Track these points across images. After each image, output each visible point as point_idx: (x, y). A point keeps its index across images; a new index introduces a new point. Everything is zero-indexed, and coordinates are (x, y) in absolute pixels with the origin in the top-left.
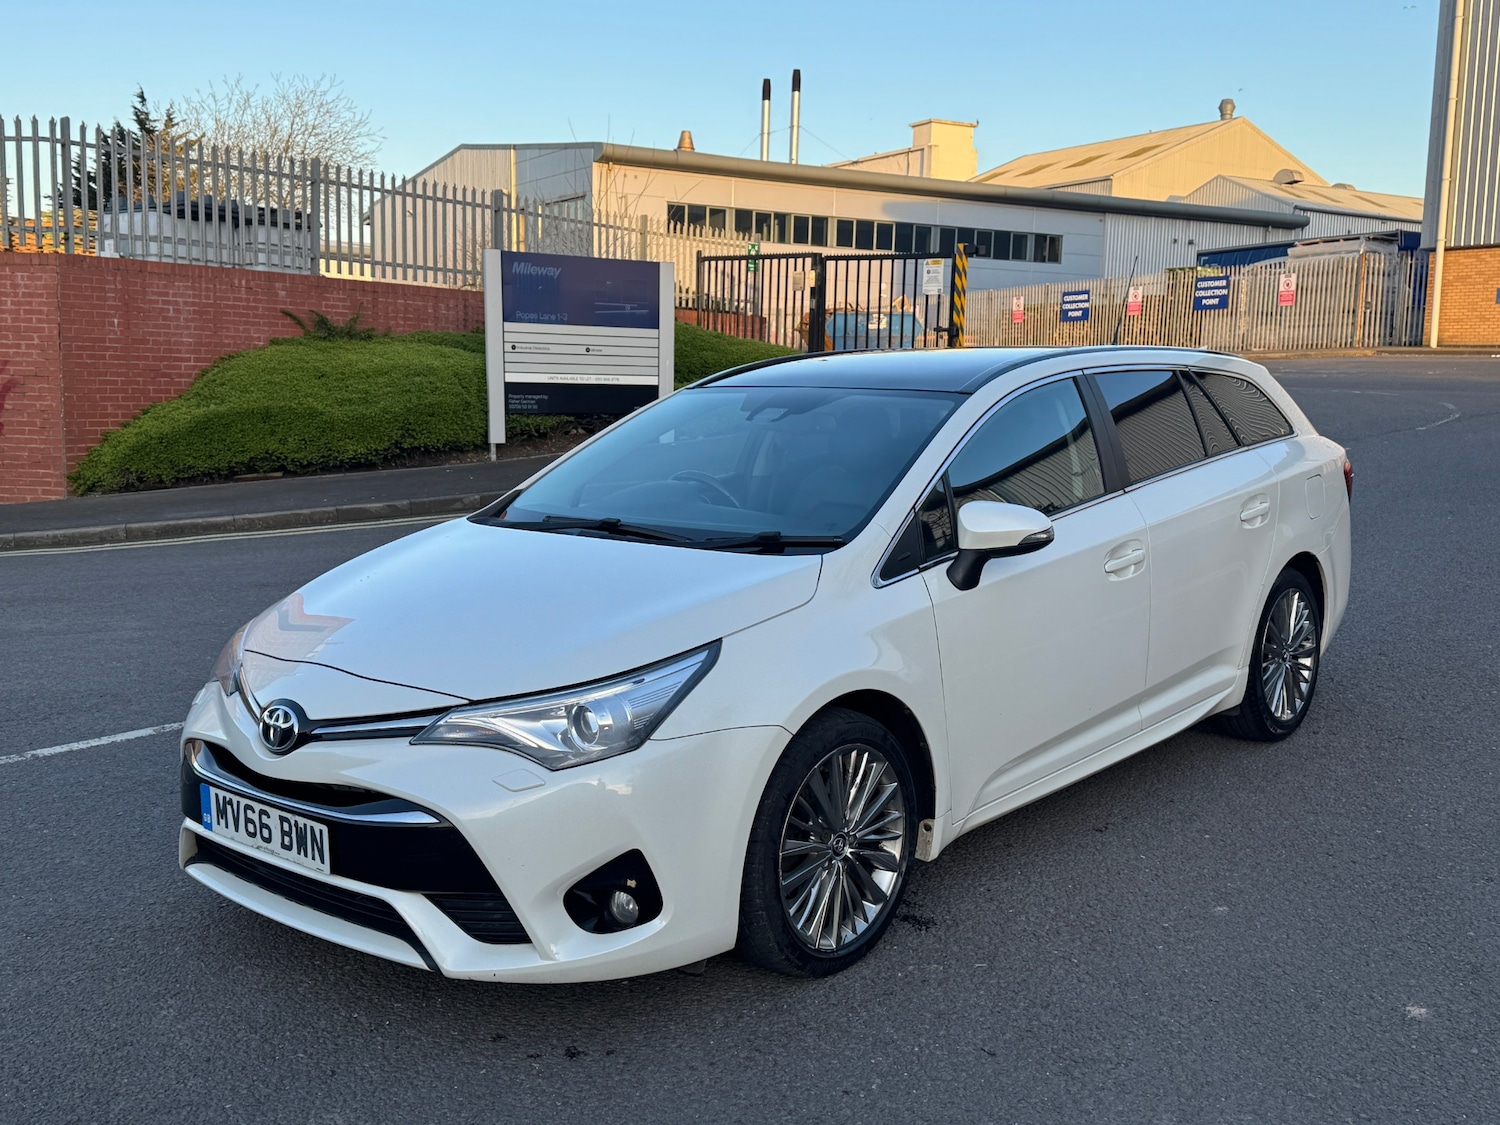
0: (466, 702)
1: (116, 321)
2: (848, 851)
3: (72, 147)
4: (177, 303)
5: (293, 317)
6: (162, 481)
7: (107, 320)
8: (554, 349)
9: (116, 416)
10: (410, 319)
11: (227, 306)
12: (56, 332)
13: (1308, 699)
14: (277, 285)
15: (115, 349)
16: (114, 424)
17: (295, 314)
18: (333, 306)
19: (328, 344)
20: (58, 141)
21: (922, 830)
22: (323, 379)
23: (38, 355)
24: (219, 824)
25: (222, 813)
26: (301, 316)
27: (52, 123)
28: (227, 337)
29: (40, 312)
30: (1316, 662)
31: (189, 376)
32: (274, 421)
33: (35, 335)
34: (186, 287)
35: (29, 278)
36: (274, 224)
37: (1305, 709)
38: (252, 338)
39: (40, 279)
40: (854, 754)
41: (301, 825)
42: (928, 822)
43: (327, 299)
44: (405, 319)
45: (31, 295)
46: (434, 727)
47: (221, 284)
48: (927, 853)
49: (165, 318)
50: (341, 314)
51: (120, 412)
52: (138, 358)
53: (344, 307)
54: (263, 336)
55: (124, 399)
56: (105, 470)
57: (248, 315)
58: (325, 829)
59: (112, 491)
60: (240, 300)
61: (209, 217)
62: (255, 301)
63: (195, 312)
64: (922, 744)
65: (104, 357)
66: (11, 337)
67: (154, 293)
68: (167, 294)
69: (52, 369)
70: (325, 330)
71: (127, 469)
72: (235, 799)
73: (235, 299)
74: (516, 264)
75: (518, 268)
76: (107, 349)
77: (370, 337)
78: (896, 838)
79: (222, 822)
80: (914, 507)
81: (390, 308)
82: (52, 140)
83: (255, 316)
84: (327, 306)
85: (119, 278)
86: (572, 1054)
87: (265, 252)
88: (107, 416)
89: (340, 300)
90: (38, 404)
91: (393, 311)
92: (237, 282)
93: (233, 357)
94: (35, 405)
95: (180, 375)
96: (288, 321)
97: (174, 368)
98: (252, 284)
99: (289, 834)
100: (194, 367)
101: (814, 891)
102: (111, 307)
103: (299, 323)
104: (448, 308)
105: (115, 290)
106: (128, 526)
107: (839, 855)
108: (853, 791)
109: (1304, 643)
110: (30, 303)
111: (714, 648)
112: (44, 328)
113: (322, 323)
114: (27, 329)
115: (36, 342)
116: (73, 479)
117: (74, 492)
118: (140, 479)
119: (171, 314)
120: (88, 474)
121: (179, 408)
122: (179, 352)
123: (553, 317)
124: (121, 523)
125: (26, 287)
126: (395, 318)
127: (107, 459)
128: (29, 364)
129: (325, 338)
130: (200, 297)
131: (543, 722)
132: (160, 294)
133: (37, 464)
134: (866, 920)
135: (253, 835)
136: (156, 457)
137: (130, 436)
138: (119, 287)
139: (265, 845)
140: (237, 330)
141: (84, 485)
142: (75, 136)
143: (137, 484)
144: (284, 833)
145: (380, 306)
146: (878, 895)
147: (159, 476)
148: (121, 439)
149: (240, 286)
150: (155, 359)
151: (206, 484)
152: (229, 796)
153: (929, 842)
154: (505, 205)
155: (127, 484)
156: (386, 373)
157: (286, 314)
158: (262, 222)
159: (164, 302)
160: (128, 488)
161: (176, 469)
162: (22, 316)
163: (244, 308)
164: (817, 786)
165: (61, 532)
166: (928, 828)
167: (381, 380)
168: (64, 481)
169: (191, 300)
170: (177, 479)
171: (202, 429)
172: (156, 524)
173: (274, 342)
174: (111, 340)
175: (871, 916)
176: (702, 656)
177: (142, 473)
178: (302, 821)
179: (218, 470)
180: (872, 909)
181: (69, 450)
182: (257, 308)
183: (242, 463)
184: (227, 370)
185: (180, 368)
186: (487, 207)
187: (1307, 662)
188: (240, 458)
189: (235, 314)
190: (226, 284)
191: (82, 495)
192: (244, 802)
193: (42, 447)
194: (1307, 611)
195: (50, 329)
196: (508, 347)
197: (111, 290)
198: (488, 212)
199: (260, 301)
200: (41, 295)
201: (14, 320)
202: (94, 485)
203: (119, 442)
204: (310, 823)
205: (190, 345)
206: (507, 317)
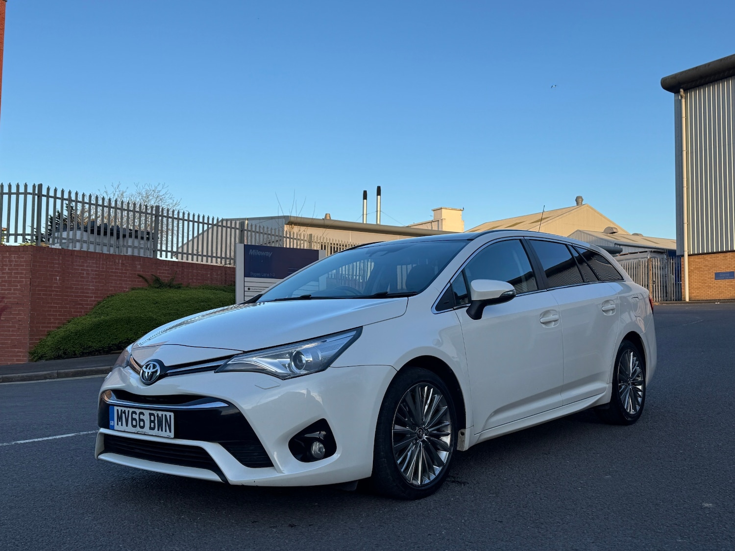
0: (242, 352)
1: (58, 278)
2: (425, 437)
3: (43, 197)
4: (88, 270)
5: (142, 277)
6: (75, 354)
7: (54, 277)
9: (55, 323)
10: (199, 279)
11: (112, 272)
12: (29, 283)
13: (642, 405)
14: (136, 263)
15: (57, 291)
16: (53, 327)
17: (144, 276)
18: (163, 273)
19: (160, 290)
20: (36, 194)
21: (460, 435)
22: (157, 305)
23: (19, 294)
24: (118, 425)
25: (120, 418)
26: (148, 278)
27: (34, 186)
28: (111, 286)
29: (22, 273)
30: (644, 388)
31: (92, 305)
32: (132, 323)
33: (18, 284)
34: (93, 263)
35: (18, 258)
36: (136, 237)
37: (641, 410)
38: (123, 287)
39: (23, 258)
40: (426, 388)
41: (160, 415)
42: (462, 430)
43: (161, 270)
44: (197, 279)
45: (18, 265)
46: (226, 365)
47: (109, 262)
48: (463, 446)
49: (82, 277)
50: (166, 277)
51: (57, 321)
52: (67, 296)
53: (168, 273)
54: (128, 287)
55: (59, 315)
56: (48, 349)
57: (121, 277)
58: (172, 414)
59: (51, 359)
60: (118, 269)
61: (105, 234)
62: (125, 270)
63: (96, 274)
64: (458, 390)
65: (51, 295)
66: (7, 285)
67: (77, 265)
68: (83, 266)
69: (25, 300)
70: (158, 283)
71: (59, 348)
72: (127, 410)
73: (116, 269)
74: (251, 250)
75: (252, 252)
76: (53, 291)
77: (179, 287)
78: (447, 435)
79: (120, 423)
80: (449, 281)
81: (190, 274)
82: (33, 194)
83: (125, 277)
84: (160, 273)
85: (61, 258)
86: (292, 526)
87: (132, 248)
88: (51, 323)
89: (166, 270)
90: (17, 317)
91: (191, 276)
92: (117, 261)
93: (113, 296)
94: (16, 318)
95: (87, 305)
96: (141, 279)
97: (85, 301)
98: (124, 261)
99: (153, 422)
100: (94, 301)
101: (409, 454)
102: (56, 271)
103: (146, 280)
104: (217, 275)
105: (59, 264)
106: (59, 371)
107: (421, 438)
108: (426, 407)
109: (637, 378)
110: (17, 269)
111: (359, 330)
112: (23, 281)
113: (157, 280)
114: (15, 281)
115: (19, 287)
116: (31, 354)
117: (32, 360)
118: (65, 353)
119: (85, 275)
120: (39, 351)
121: (86, 319)
122: (88, 293)
123: (268, 275)
124: (56, 370)
125: (16, 261)
126: (192, 279)
127: (49, 344)
128: (14, 298)
129: (158, 287)
130: (99, 267)
131: (278, 360)
132: (80, 266)
133: (15, 346)
134: (434, 474)
135: (135, 426)
136: (74, 342)
137: (61, 332)
138: (61, 262)
139: (141, 430)
140: (116, 284)
141: (37, 356)
142: (44, 192)
143: (63, 355)
144: (151, 421)
145: (185, 273)
146: (440, 463)
147: (74, 351)
148: (57, 334)
149: (119, 263)
150: (76, 296)
151: (97, 355)
152: (123, 409)
153: (464, 441)
154: (246, 228)
155: (59, 355)
156: (187, 301)
157: (140, 276)
158: (130, 236)
159: (82, 270)
160: (59, 357)
161: (83, 347)
162: (13, 275)
163: (120, 273)
164: (409, 399)
165: (25, 374)
166: (463, 434)
167: (184, 304)
168: (28, 354)
169: (95, 269)
170: (83, 353)
171: (97, 328)
172: (73, 370)
173: (133, 289)
174: (55, 287)
175: (437, 473)
176: (354, 333)
177: (66, 350)
178: (160, 413)
179: (103, 348)
180: (438, 469)
181: (31, 339)
182: (126, 273)
183: (115, 345)
184: (110, 301)
185: (87, 301)
186: (237, 229)
187: (640, 387)
188: (114, 342)
189: (115, 276)
190: (112, 261)
191: (36, 361)
192: (131, 410)
193: (18, 338)
194: (637, 362)
195: (26, 281)
196: (246, 289)
197: (56, 264)
198: (237, 231)
199: (128, 270)
200: (23, 266)
201: (8, 277)
202: (42, 356)
203: (56, 335)
204: (164, 413)
205: (93, 290)
206: (247, 275)
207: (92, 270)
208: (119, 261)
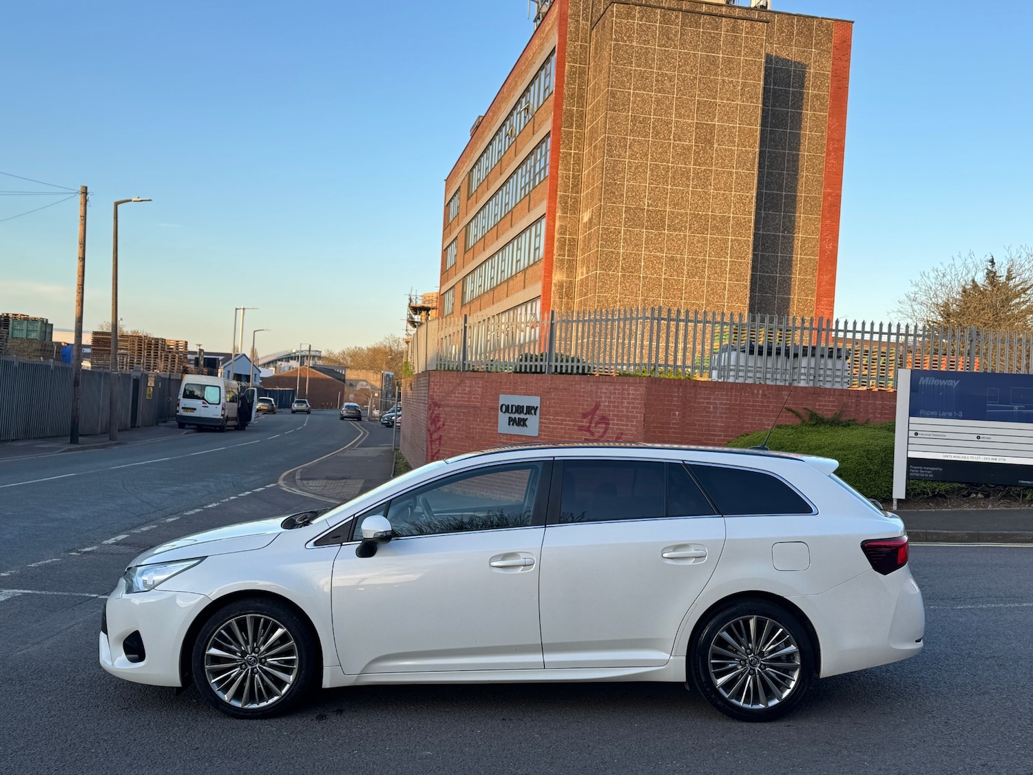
1: (677, 413)
4: (715, 403)
5: (792, 411)
7: (672, 412)
8: (948, 436)
10: (886, 414)
11: (748, 405)
12: (643, 419)
14: (784, 393)
15: (675, 428)
17: (794, 409)
18: (824, 406)
23: (635, 431)
26: (801, 412)
28: (746, 423)
29: (637, 408)
33: (634, 420)
34: (723, 395)
35: (635, 390)
38: (764, 424)
39: (638, 390)
43: (821, 401)
44: (881, 414)
47: (744, 393)
49: (708, 412)
50: (830, 410)
52: (689, 434)
53: (833, 406)
54: (771, 423)
57: (762, 411)
60: (757, 402)
62: (767, 402)
63: (726, 409)
65: (668, 433)
67: (701, 398)
68: (710, 399)
70: (813, 420)
73: (754, 401)
74: (922, 379)
75: (923, 381)
76: (671, 428)
77: (849, 425)
81: (870, 407)
83: (767, 411)
84: (820, 405)
85: (681, 390)
89: (830, 402)
91: (872, 409)
92: (756, 391)
96: (790, 414)
97: (710, 440)
98: (766, 392)
100: (724, 440)
102: (675, 405)
103: (798, 415)
105: (678, 397)
110: (633, 403)
112: (638, 416)
113: (813, 415)
114: (631, 416)
115: (634, 423)
119: (711, 410)
122: (715, 431)
123: (950, 414)
125: (633, 394)
126: (874, 413)
128: (631, 435)
129: (814, 425)
130: (730, 400)
132: (705, 399)
138: (681, 394)
140: (754, 419)
145: (861, 406)
149: (758, 394)
157: (790, 410)
159: (707, 403)
162: (630, 409)
163: (759, 406)
169: (724, 402)
173: (779, 427)
174: (673, 424)
182: (769, 406)
185: (714, 440)
189: (753, 410)
190: (749, 392)
195: (641, 417)
196: (912, 434)
197: (675, 397)
199: (771, 402)
200: (638, 399)
201: (627, 412)
205: (722, 427)
206: (913, 413)
207: (721, 404)
208: (758, 391)
